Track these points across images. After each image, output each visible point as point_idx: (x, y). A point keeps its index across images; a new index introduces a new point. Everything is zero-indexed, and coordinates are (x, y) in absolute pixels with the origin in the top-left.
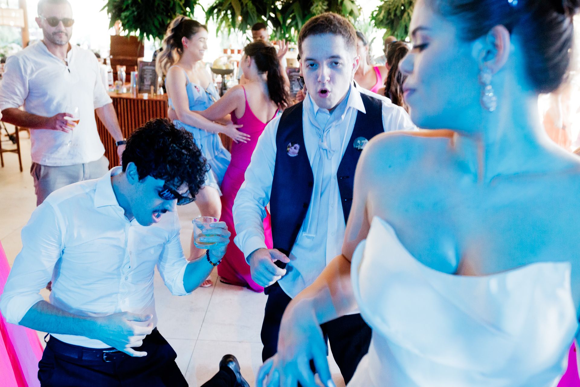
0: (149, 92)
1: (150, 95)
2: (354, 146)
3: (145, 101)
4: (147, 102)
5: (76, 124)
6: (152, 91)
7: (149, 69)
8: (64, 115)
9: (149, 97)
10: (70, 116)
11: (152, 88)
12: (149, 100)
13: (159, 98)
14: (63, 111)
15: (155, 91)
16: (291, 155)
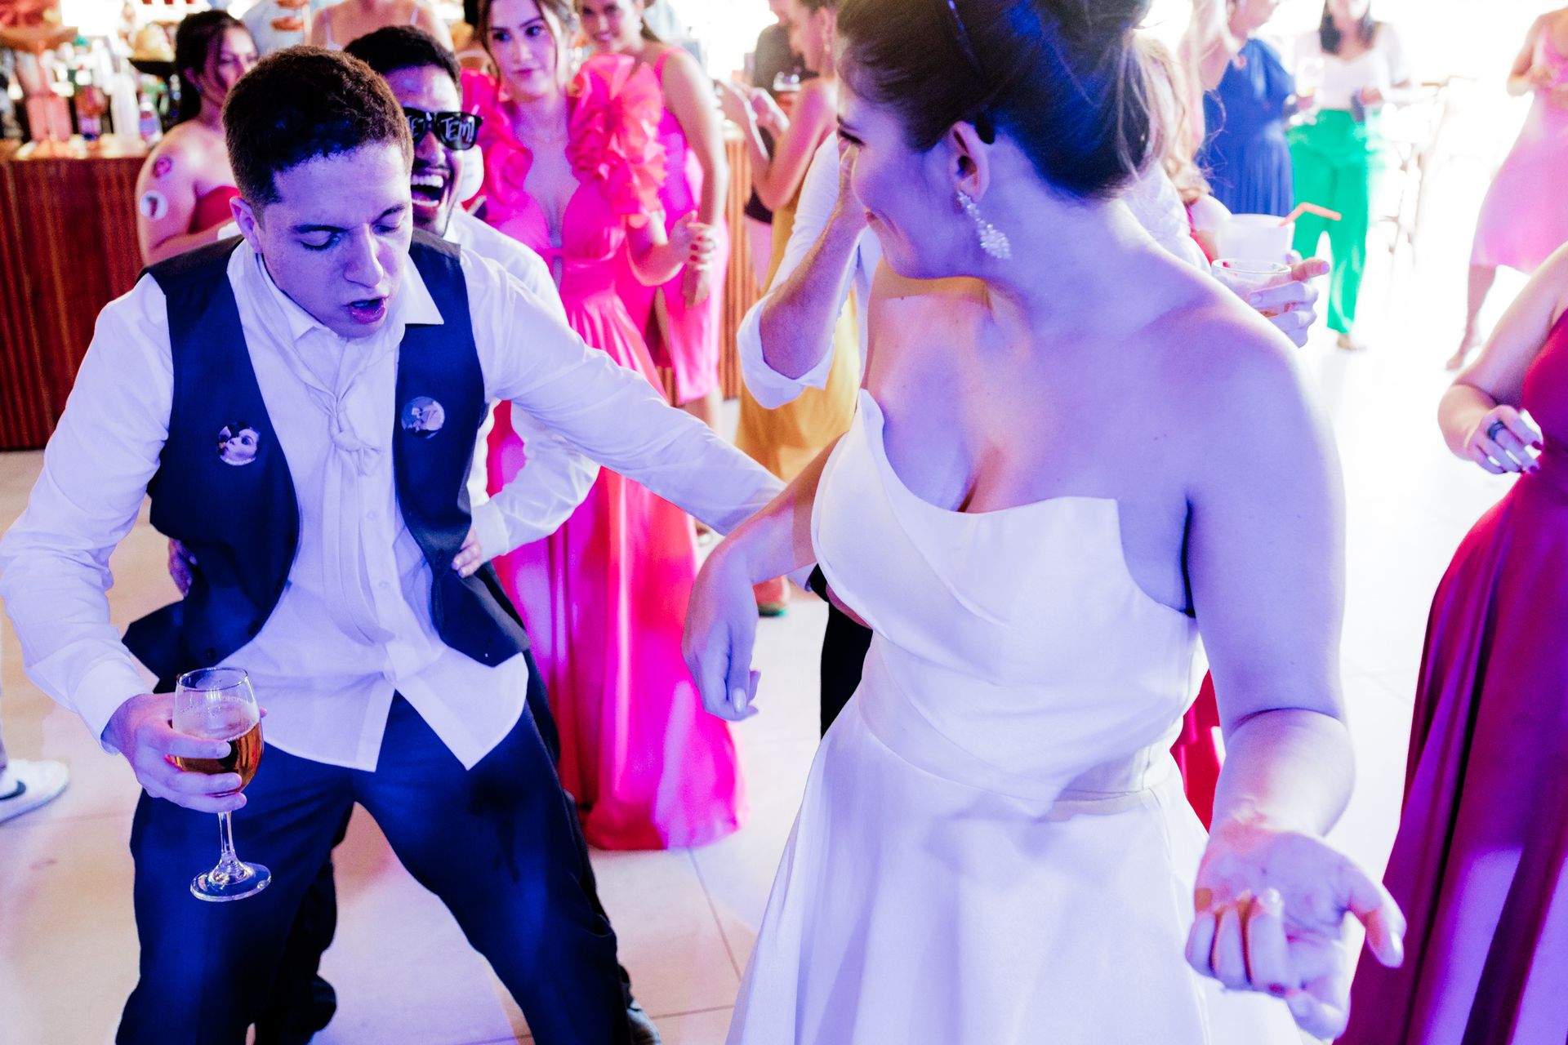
2: (404, 425)
16: (233, 461)
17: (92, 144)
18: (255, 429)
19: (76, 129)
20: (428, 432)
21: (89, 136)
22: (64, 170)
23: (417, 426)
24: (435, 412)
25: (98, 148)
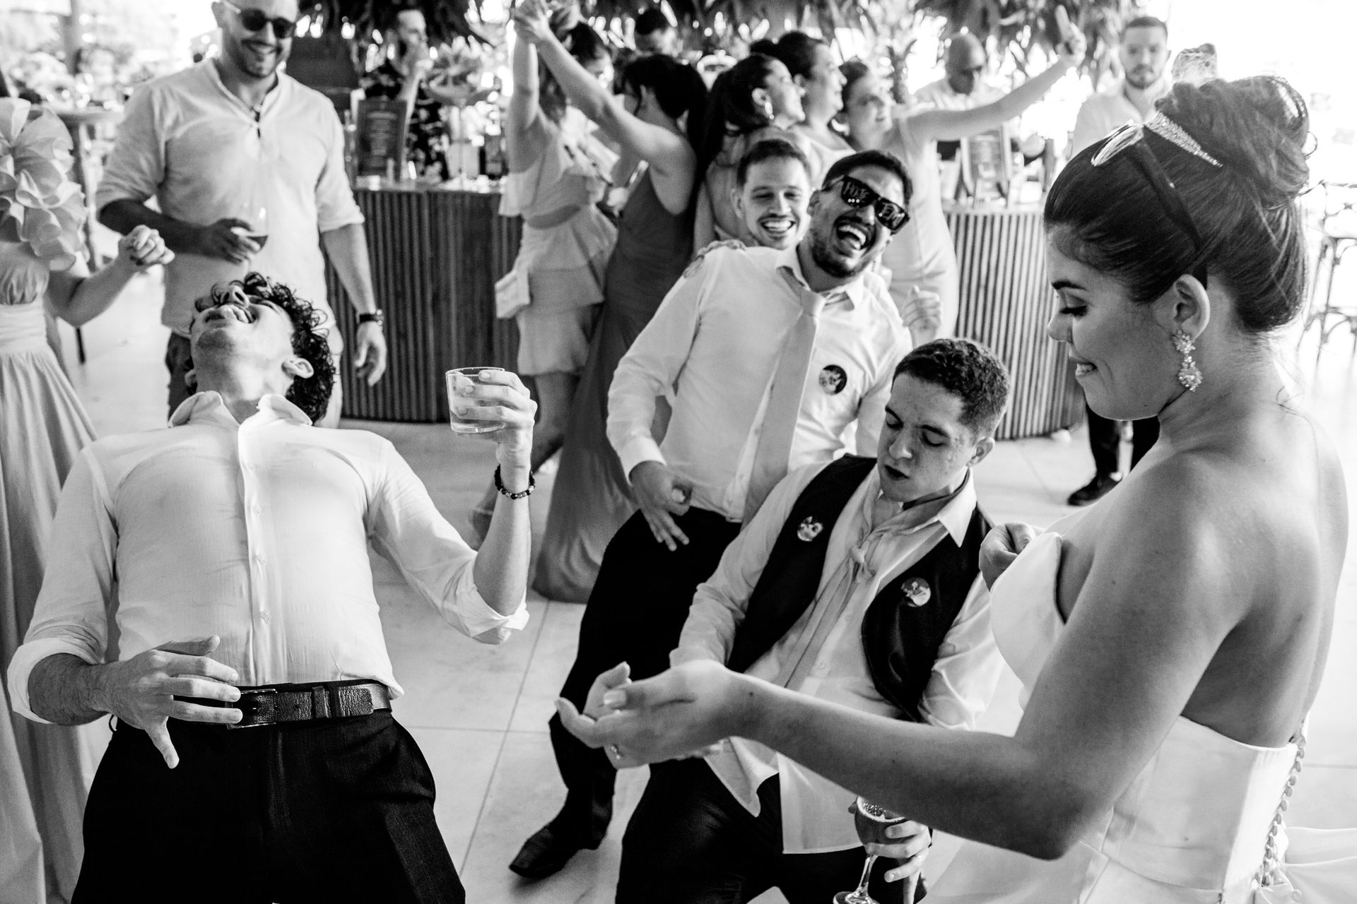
0: (381, 171)
1: (384, 180)
2: (903, 587)
3: (374, 194)
4: (378, 198)
5: (256, 245)
6: (390, 171)
7: (385, 119)
8: (234, 223)
9: (381, 184)
10: (245, 226)
11: (391, 163)
12: (382, 193)
13: (405, 188)
14: (231, 215)
15: (397, 170)
16: (801, 536)
17: (494, 183)
18: (824, 526)
19: (483, 171)
20: (911, 601)
21: (492, 177)
22: (467, 201)
23: (909, 594)
24: (924, 594)
25: (498, 186)
